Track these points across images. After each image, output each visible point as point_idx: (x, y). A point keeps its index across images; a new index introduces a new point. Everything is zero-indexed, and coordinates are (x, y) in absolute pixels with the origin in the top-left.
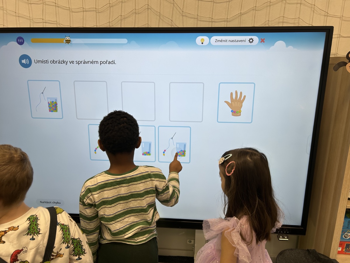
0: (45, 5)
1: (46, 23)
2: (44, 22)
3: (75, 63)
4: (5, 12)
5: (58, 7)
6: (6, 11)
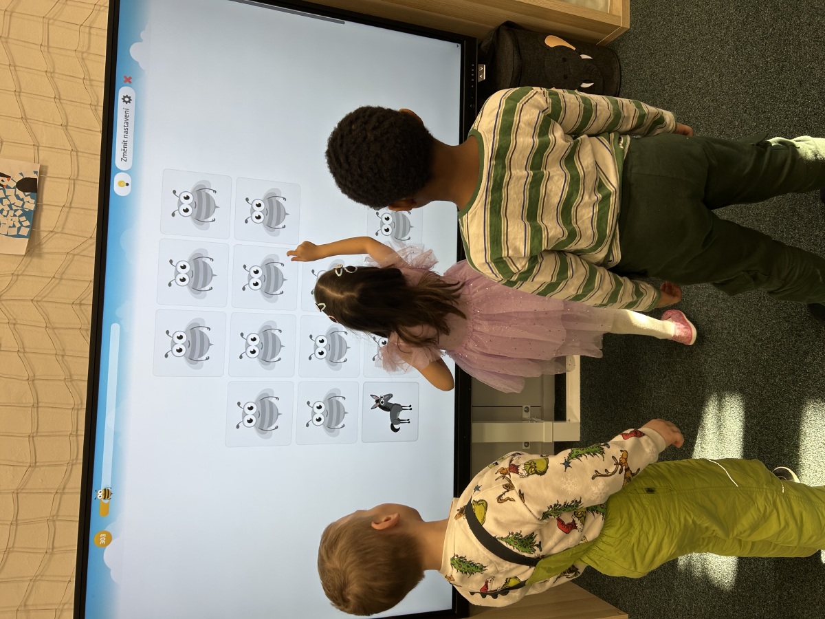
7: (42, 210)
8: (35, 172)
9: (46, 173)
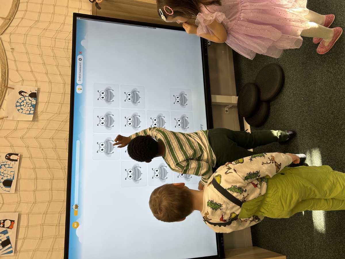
7: (38, 104)
8: (36, 90)
9: (40, 91)
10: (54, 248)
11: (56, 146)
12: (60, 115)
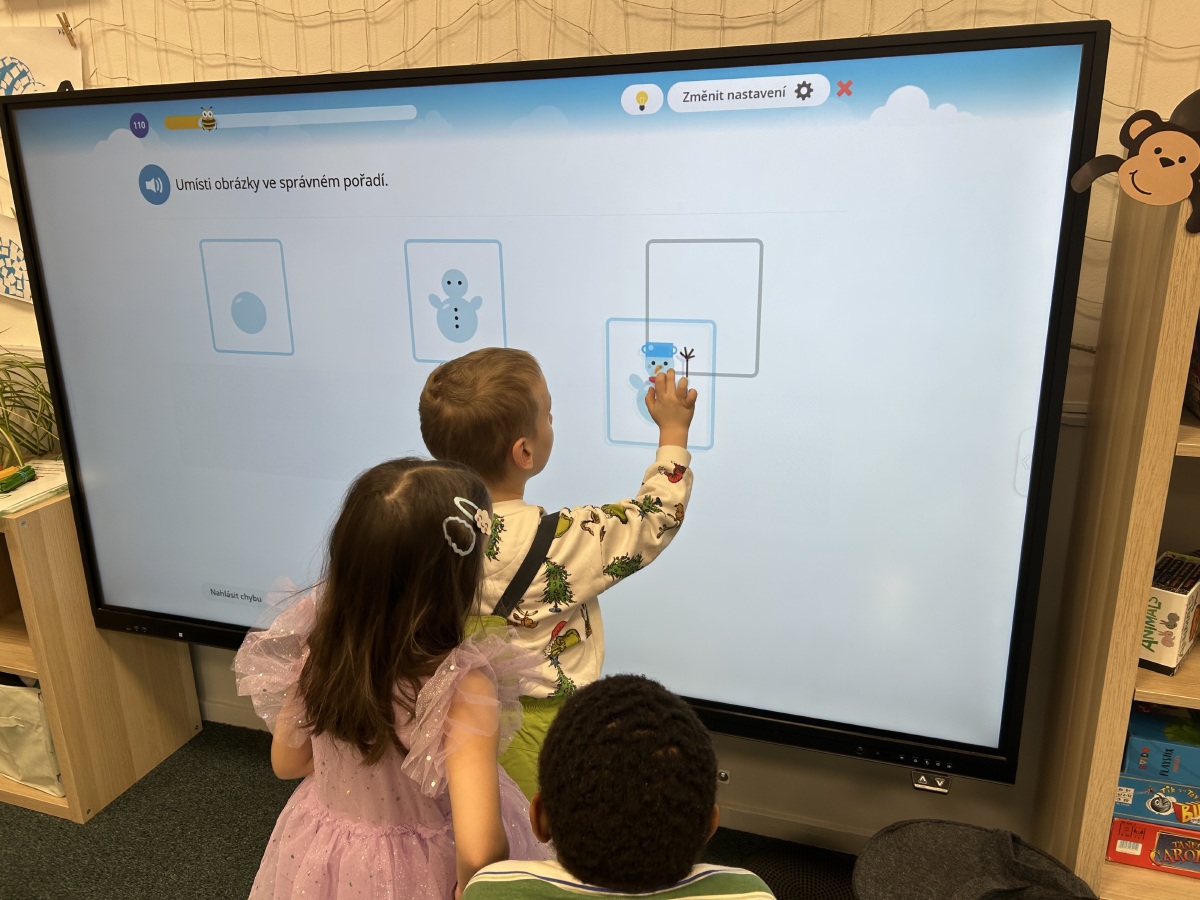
0: (232, 11)
1: (235, 65)
2: (229, 65)
3: (278, 185)
4: (132, 39)
5: (266, 14)
6: (134, 36)
10: (170, 55)
11: (491, 17)
12: (622, 19)
